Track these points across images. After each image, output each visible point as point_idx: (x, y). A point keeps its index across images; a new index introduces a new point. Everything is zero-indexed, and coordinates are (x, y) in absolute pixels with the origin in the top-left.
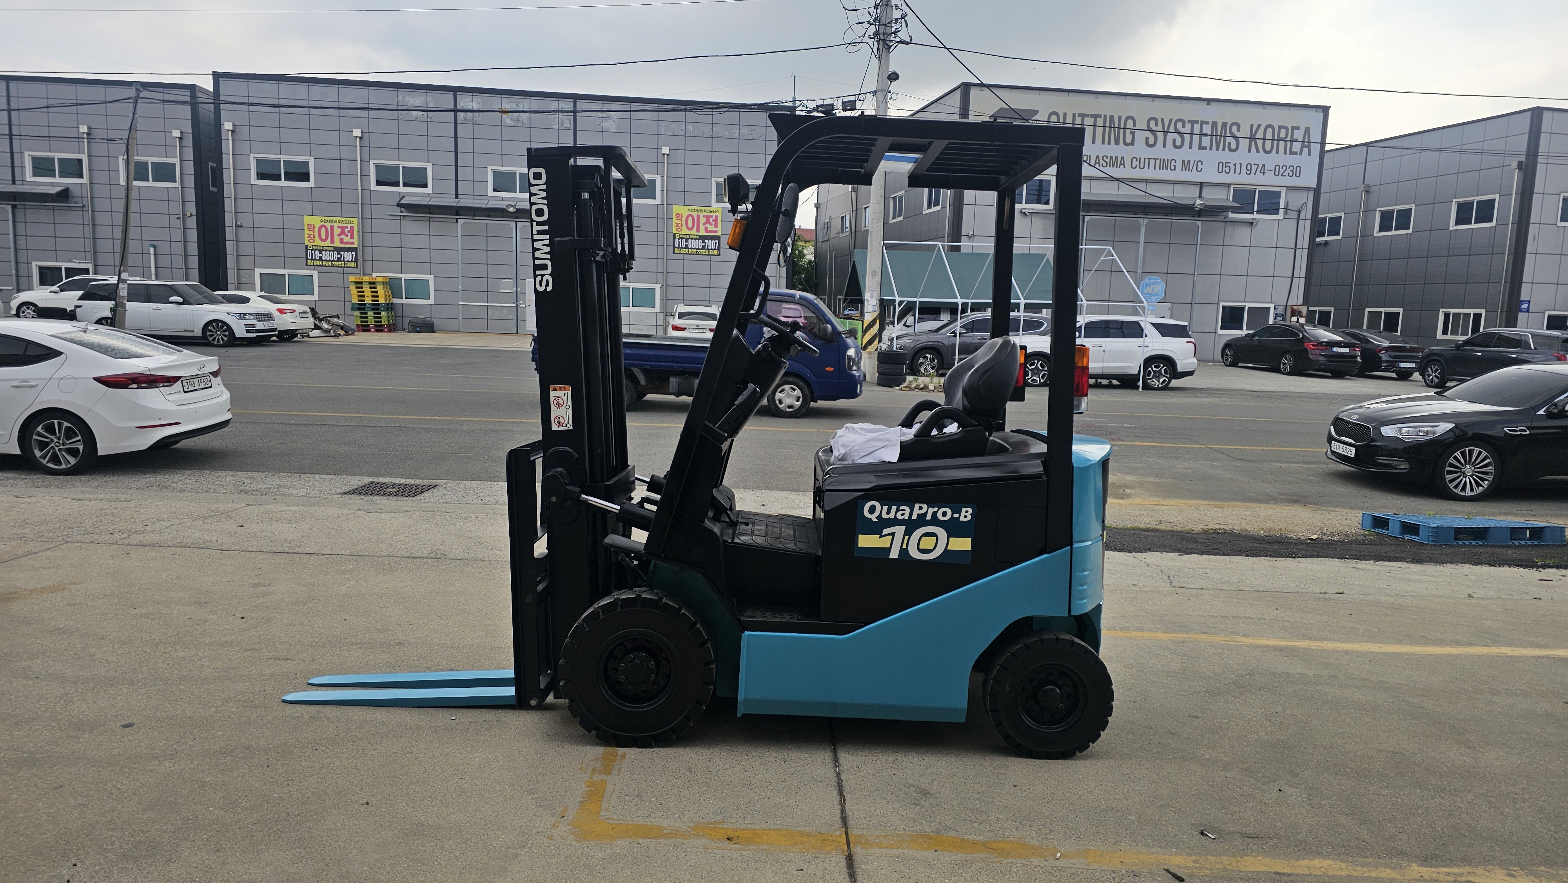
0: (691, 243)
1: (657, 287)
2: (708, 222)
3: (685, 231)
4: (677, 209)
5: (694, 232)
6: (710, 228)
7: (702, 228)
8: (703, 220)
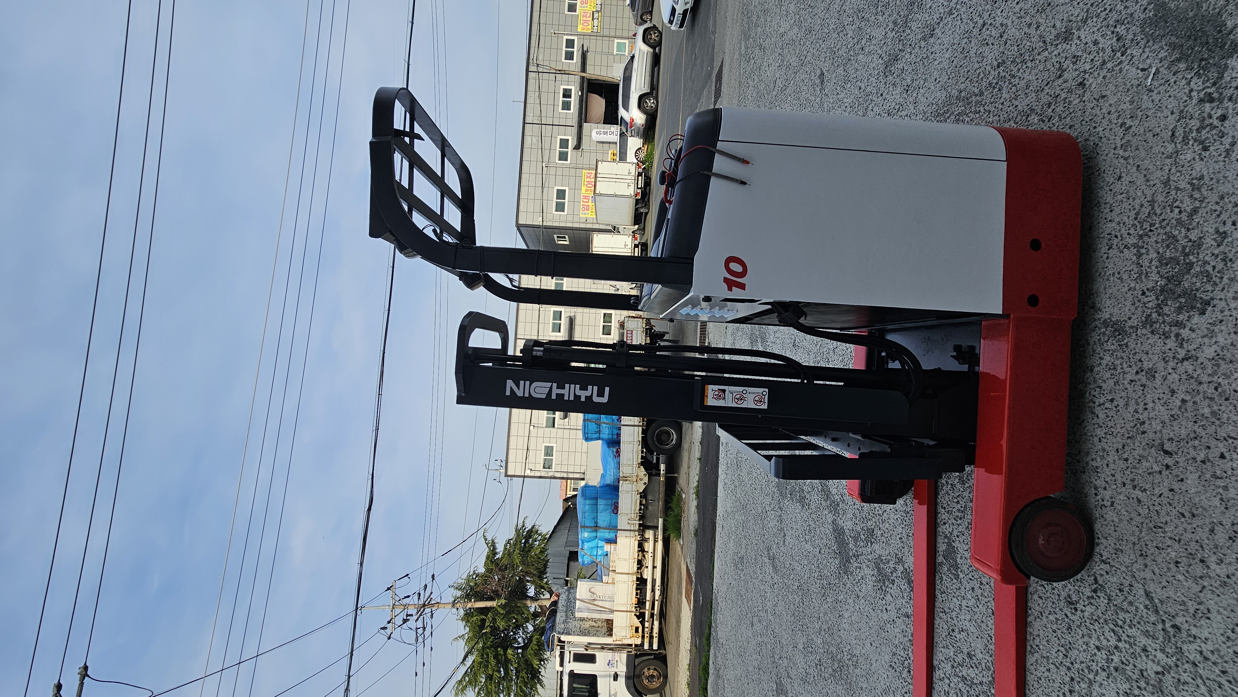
0: (596, 24)
1: (616, 41)
2: (585, 16)
3: (590, 27)
4: (579, 30)
5: (590, 23)
6: (588, 15)
7: (588, 19)
8: (585, 18)
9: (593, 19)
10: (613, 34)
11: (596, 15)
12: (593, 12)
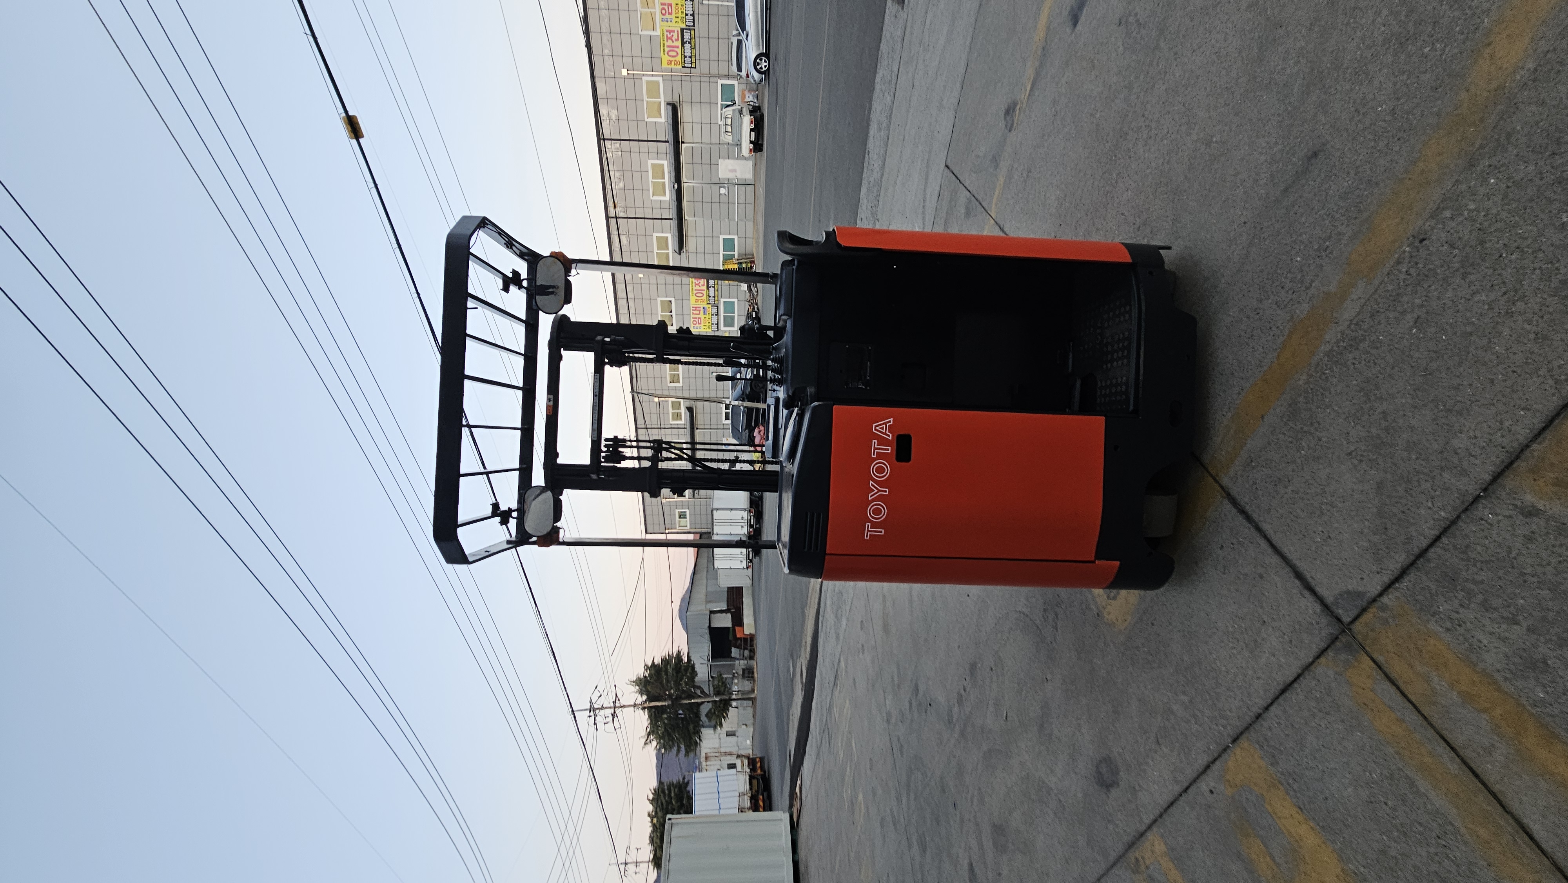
0: (688, 53)
1: (721, 82)
2: (671, 39)
3: (679, 58)
4: (665, 65)
5: (679, 50)
6: (675, 36)
7: (675, 43)
8: (670, 43)
9: (683, 43)
10: (714, 71)
11: (687, 36)
12: (682, 30)
